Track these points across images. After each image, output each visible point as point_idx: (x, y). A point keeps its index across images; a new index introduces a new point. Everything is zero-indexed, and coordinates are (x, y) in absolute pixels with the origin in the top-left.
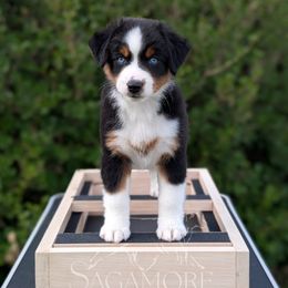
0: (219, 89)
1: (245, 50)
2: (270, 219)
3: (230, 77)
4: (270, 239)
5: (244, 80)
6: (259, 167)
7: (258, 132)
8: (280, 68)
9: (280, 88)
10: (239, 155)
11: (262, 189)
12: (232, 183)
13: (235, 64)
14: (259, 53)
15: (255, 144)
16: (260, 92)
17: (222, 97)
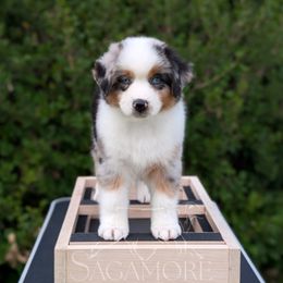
0: (207, 101)
1: (233, 65)
2: (253, 223)
3: (218, 90)
4: (253, 242)
5: (230, 94)
6: (243, 175)
7: (243, 142)
8: (265, 81)
9: (265, 100)
10: (225, 163)
11: (246, 195)
12: (219, 189)
13: (222, 79)
14: (245, 68)
15: (241, 152)
16: (245, 104)
17: (209, 109)
